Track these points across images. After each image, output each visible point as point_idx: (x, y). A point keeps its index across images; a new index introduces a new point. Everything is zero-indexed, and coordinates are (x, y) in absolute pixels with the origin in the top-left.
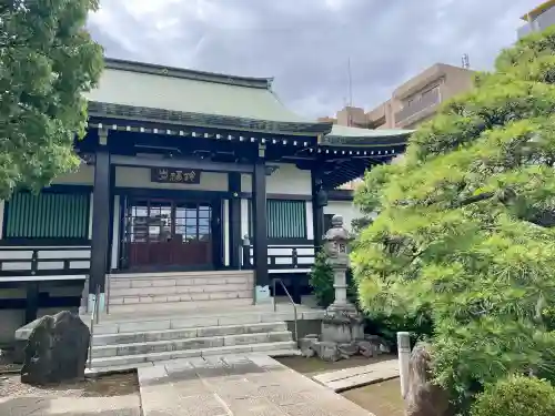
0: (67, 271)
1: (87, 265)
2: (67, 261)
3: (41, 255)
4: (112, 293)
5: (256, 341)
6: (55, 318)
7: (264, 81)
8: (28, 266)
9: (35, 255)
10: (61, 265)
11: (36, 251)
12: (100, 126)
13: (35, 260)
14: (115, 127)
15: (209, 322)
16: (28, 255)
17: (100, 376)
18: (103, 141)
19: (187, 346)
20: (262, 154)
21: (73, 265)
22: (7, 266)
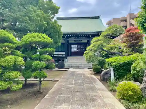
0: (62, 56)
1: (64, 55)
2: (62, 55)
3: (59, 54)
4: (68, 59)
5: (87, 66)
6: (60, 61)
7: (98, 17)
8: (57, 55)
10: (61, 55)
13: (58, 54)
15: (81, 64)
16: (57, 54)
19: (77, 66)
20: (90, 37)
21: (63, 55)
22: (55, 55)
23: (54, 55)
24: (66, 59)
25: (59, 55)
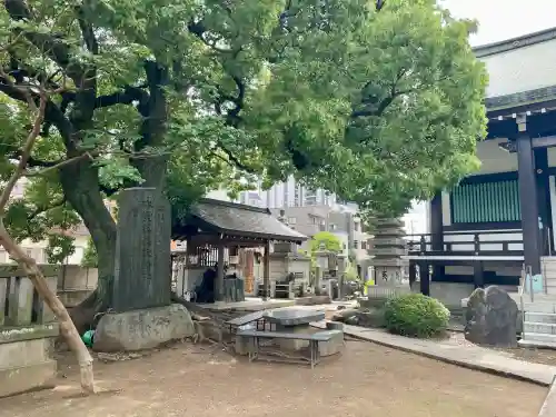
0: (506, 252)
1: (520, 247)
2: (505, 243)
3: (482, 238)
4: (549, 274)
6: (486, 290)
8: (471, 248)
9: (477, 238)
10: (500, 247)
11: (477, 235)
12: (514, 116)
13: (477, 243)
14: (529, 113)
16: (471, 238)
17: (532, 347)
18: (522, 128)
21: (511, 247)
22: (455, 248)
23: (449, 244)
24: (537, 270)
25: (483, 248)
